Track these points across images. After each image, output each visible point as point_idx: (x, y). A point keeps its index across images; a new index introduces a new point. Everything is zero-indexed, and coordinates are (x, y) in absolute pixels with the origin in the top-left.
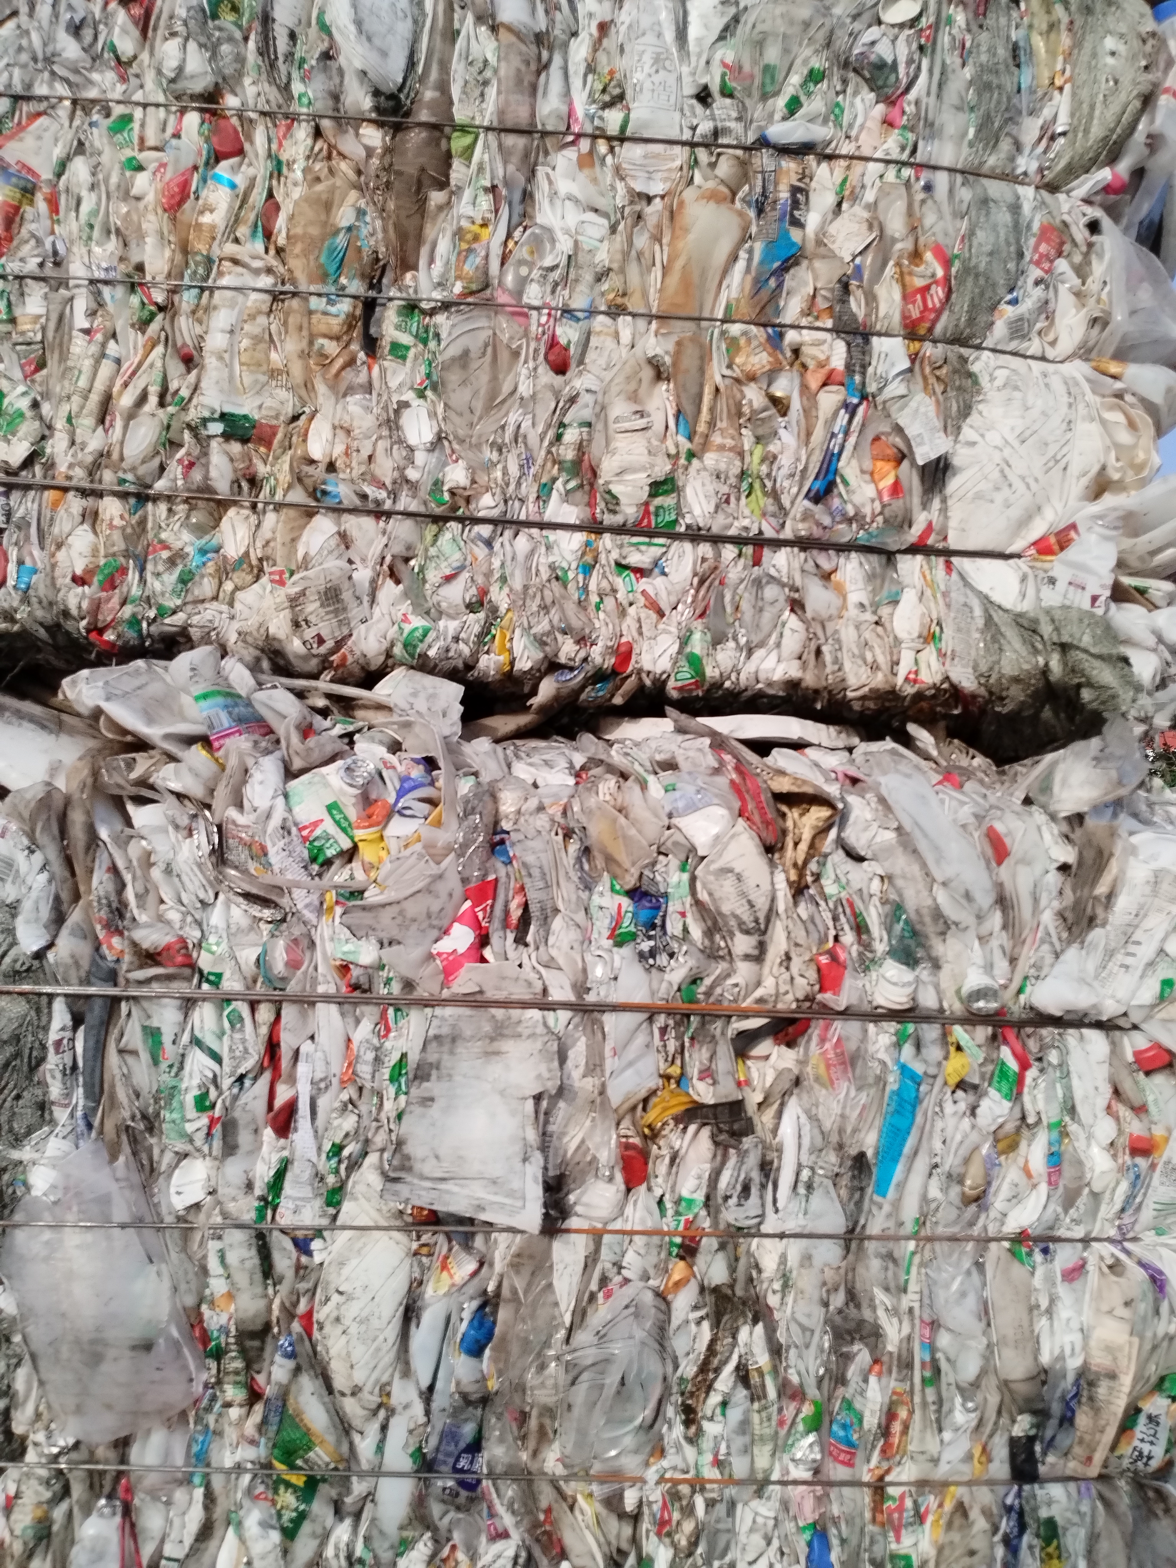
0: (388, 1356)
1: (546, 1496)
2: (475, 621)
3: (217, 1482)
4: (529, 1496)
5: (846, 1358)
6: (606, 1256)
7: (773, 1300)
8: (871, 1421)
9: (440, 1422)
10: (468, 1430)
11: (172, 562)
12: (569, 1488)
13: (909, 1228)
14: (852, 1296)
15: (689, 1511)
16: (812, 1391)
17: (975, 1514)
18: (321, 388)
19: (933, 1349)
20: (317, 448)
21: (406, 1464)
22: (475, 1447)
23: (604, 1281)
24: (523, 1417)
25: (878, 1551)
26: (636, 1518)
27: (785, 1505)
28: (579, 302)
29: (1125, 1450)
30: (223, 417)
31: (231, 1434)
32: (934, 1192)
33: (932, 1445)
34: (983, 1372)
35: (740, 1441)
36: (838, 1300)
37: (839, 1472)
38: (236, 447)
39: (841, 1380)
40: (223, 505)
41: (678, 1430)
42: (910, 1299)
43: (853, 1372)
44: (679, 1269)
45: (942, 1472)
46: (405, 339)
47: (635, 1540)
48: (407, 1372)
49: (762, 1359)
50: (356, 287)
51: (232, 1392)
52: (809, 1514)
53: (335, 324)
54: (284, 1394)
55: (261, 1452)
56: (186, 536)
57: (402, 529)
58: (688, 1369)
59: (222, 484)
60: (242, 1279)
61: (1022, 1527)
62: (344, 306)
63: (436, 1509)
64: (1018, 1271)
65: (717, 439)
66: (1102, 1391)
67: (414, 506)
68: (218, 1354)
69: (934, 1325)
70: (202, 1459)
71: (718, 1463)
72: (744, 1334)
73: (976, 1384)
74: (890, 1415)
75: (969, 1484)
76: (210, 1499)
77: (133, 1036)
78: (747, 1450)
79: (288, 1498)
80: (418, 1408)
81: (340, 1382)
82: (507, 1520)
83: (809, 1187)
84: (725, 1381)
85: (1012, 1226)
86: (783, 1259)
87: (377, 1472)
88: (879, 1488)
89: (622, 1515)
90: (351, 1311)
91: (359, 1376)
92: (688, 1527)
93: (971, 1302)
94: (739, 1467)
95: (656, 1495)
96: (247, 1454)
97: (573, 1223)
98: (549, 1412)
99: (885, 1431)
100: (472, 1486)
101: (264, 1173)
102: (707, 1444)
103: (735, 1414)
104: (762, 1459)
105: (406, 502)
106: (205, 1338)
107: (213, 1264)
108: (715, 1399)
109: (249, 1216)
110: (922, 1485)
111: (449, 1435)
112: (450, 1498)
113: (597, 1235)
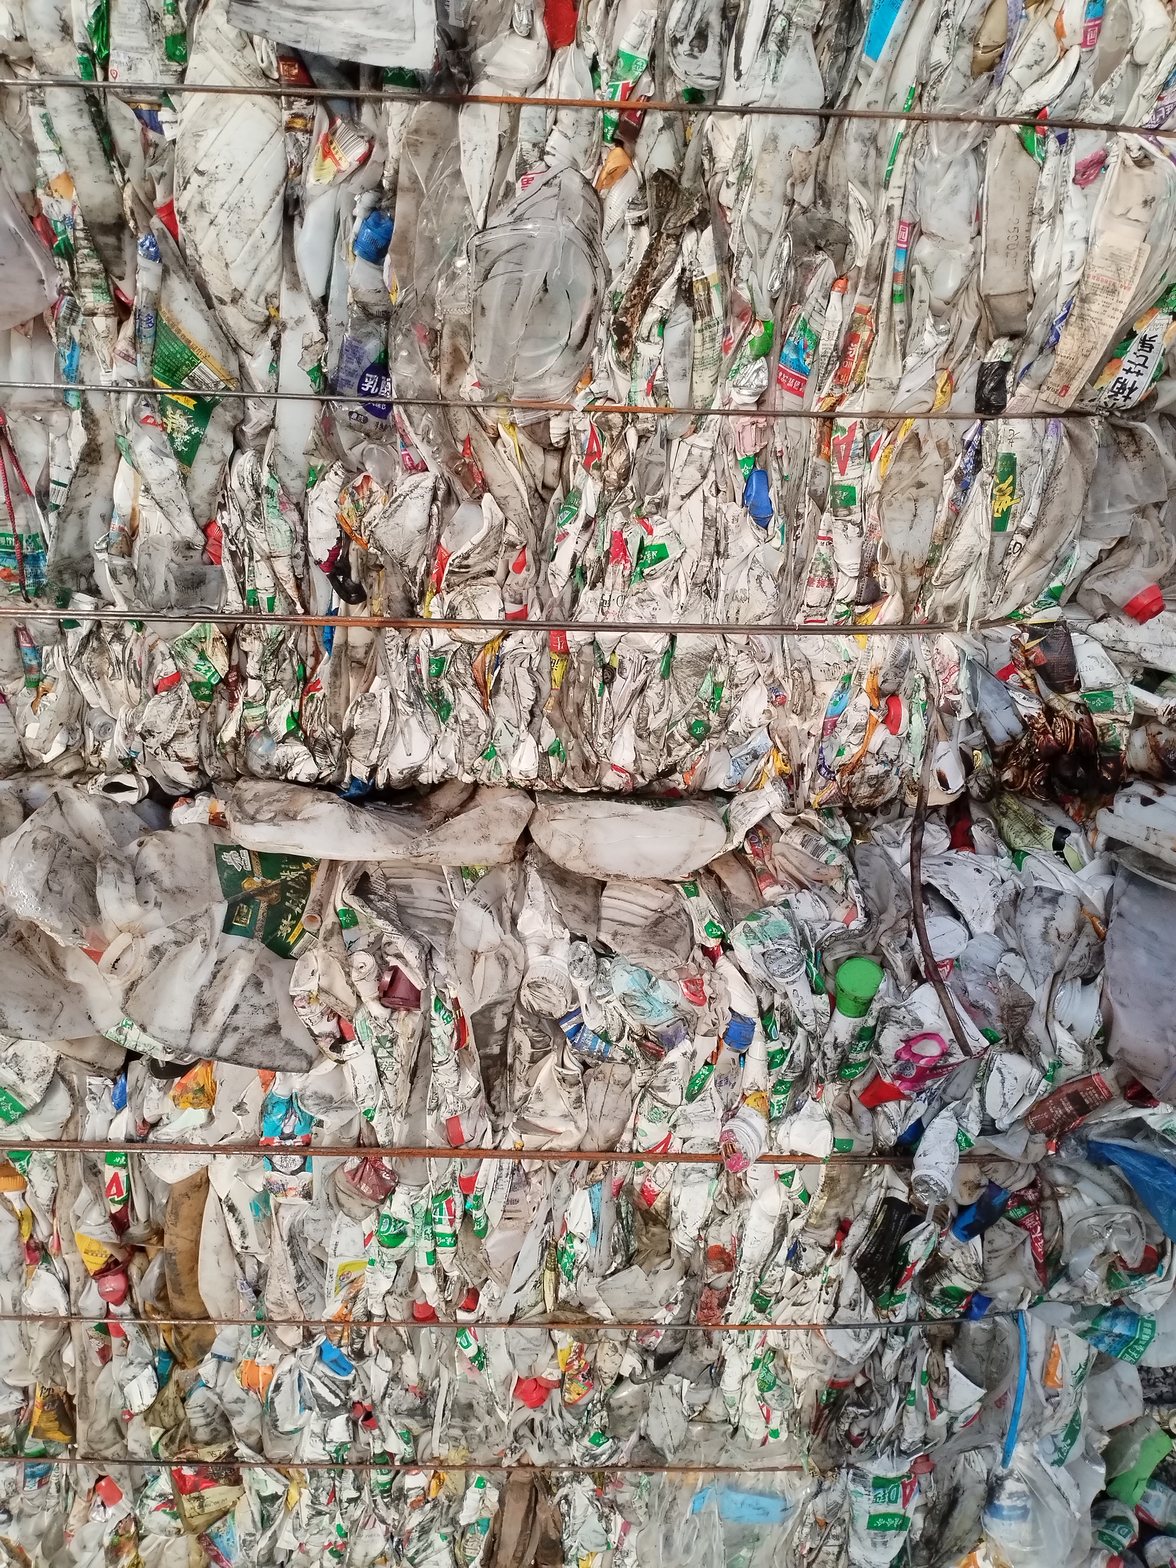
0: (272, 258)
1: (464, 425)
3: (96, 402)
4: (447, 425)
5: (808, 270)
6: (525, 136)
7: (726, 197)
8: (827, 345)
9: (340, 337)
10: (372, 348)
12: (491, 417)
13: (900, 103)
14: (822, 192)
15: (620, 441)
16: (764, 310)
17: (929, 448)
19: (909, 261)
21: (304, 384)
22: (381, 368)
23: (523, 168)
24: (434, 337)
25: (820, 484)
26: (562, 451)
27: (723, 436)
29: (1107, 382)
31: (102, 349)
32: (939, 54)
33: (893, 372)
34: (963, 288)
35: (677, 365)
36: (805, 195)
37: (786, 401)
39: (797, 296)
41: (610, 355)
42: (892, 196)
43: (813, 288)
44: (614, 157)
45: (899, 402)
47: (561, 475)
48: (296, 284)
49: (710, 269)
51: (93, 299)
52: (749, 445)
54: (155, 304)
55: (139, 370)
58: (622, 282)
60: (77, 154)
61: (978, 465)
63: (344, 437)
64: (1025, 164)
66: (1095, 308)
68: (68, 253)
69: (916, 230)
70: (73, 374)
71: (653, 390)
72: (689, 240)
73: (951, 303)
74: (851, 337)
75: (927, 415)
76: (90, 422)
78: (688, 374)
79: (178, 421)
80: (313, 323)
81: (216, 288)
82: (424, 451)
83: (782, 43)
84: (665, 295)
85: (1028, 102)
86: (743, 143)
87: (275, 394)
88: (828, 419)
89: (548, 448)
90: (217, 195)
91: (238, 279)
92: (619, 459)
93: (963, 201)
94: (677, 396)
95: (584, 424)
96: (124, 371)
97: (483, 88)
98: (463, 330)
99: (842, 354)
100: (383, 412)
102: (641, 368)
103: (674, 334)
104: (702, 388)
106: (49, 234)
107: (40, 136)
108: (652, 316)
109: (73, 72)
110: (875, 415)
111: (351, 351)
112: (356, 425)
113: (514, 106)
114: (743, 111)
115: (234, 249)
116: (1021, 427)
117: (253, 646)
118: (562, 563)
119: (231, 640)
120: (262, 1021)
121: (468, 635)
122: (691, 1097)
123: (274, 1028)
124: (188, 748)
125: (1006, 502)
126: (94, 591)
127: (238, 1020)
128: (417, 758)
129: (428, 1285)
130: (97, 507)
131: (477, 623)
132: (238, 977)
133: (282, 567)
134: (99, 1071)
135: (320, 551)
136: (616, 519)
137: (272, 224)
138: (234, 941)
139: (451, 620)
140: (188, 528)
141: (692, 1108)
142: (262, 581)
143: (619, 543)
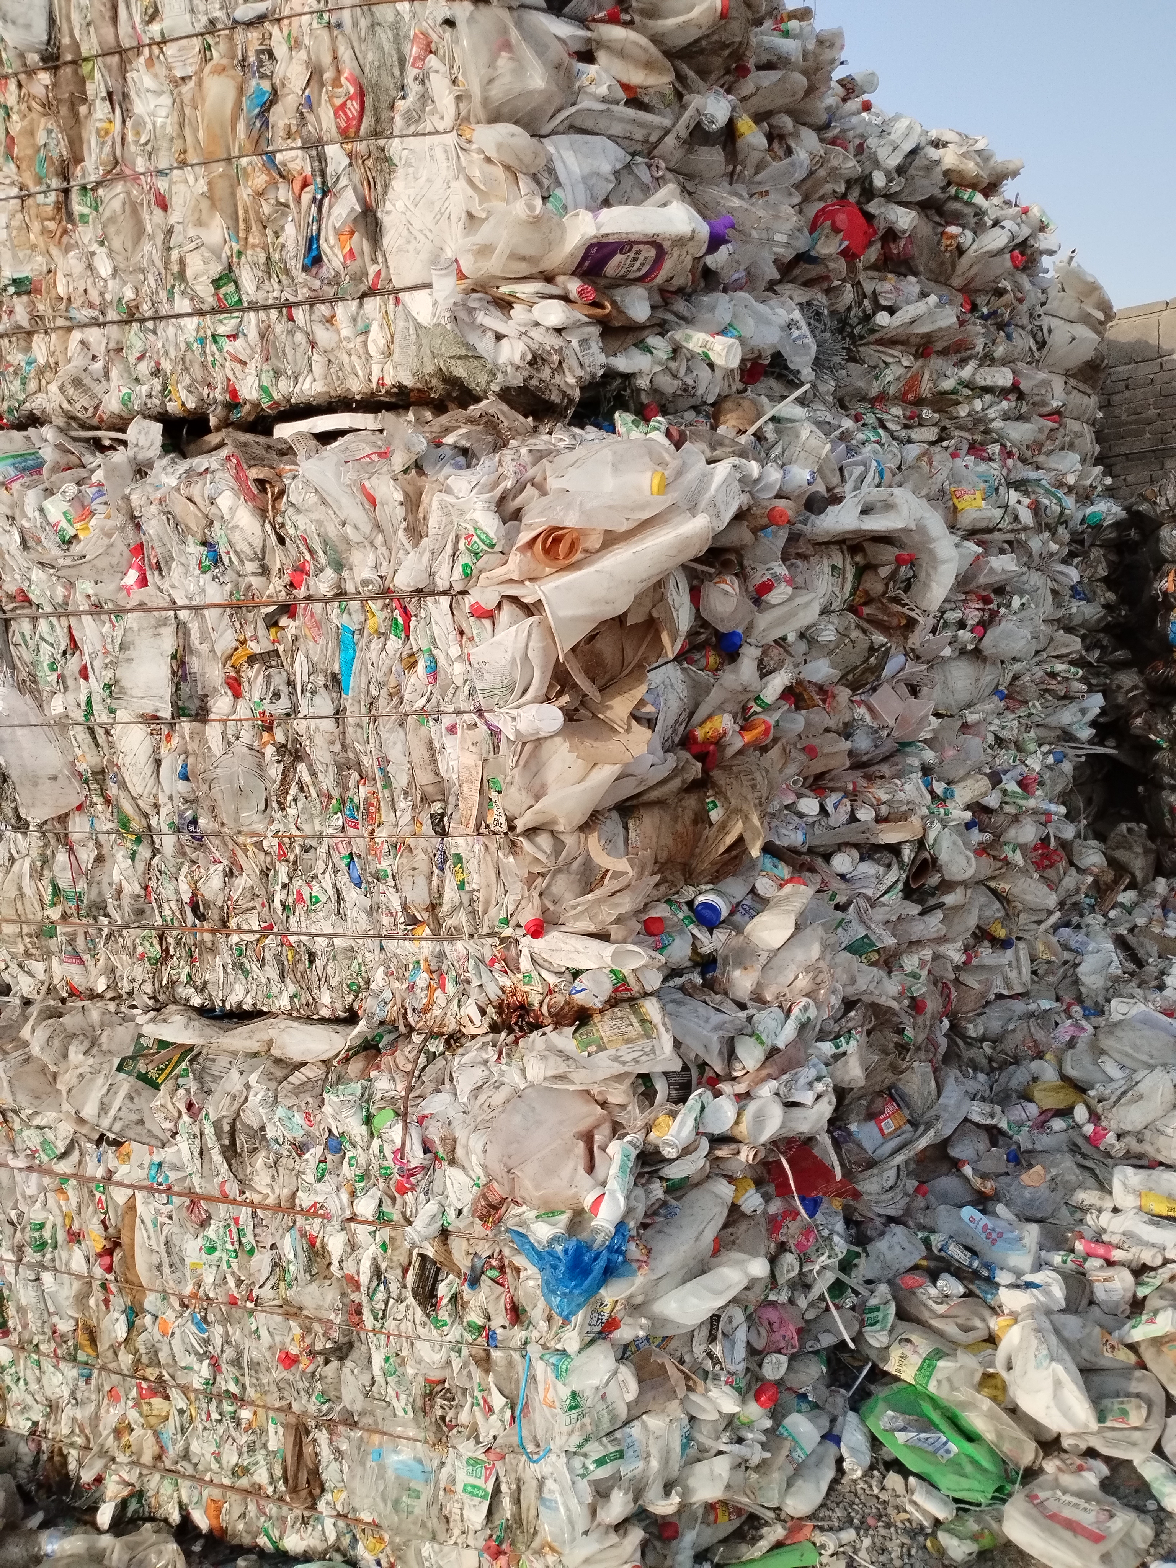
0: (151, 781)
1: (229, 844)
2: (157, 383)
3: (101, 838)
4: (224, 844)
5: (347, 777)
6: (230, 732)
7: (308, 750)
9: (178, 810)
10: (189, 814)
11: (15, 373)
13: (364, 711)
14: (344, 747)
15: (290, 850)
16: (333, 794)
17: (418, 851)
18: (54, 251)
20: (61, 290)
21: (169, 829)
22: (194, 821)
23: (231, 743)
24: (212, 808)
25: (373, 868)
26: (270, 854)
27: (331, 847)
28: (163, 164)
29: (490, 820)
30: (15, 281)
31: (102, 817)
32: (373, 691)
33: (391, 818)
34: (411, 782)
35: (305, 818)
36: (337, 748)
37: (351, 831)
38: (25, 298)
39: (346, 788)
40: (30, 334)
41: (278, 812)
42: (371, 747)
43: (351, 784)
44: (266, 736)
45: (399, 831)
46: (86, 210)
47: (272, 864)
48: (162, 790)
49: (307, 779)
50: (55, 183)
51: (96, 799)
52: (343, 850)
53: (49, 210)
54: (117, 800)
55: (114, 825)
56: (20, 356)
57: (114, 331)
58: (276, 785)
59: (25, 323)
60: (87, 748)
61: (446, 859)
62: (52, 197)
63: (187, 849)
64: (423, 730)
65: (251, 240)
66: (467, 790)
67: (116, 318)
68: (86, 782)
69: (384, 760)
70: (93, 827)
71: (298, 828)
72: (298, 767)
73: (409, 788)
74: (368, 804)
75: (414, 836)
76: (99, 845)
77: (18, 639)
78: (310, 821)
79: (129, 844)
80: (169, 805)
81: (134, 794)
82: (218, 855)
83: (312, 692)
84: (294, 790)
85: (416, 707)
86: (309, 729)
87: (161, 832)
88: (372, 839)
89: (264, 853)
90: (128, 760)
91: (141, 790)
92: (291, 857)
93: (399, 747)
94: (308, 830)
95: (275, 843)
96: (110, 826)
97: (212, 716)
99: (366, 811)
100: (199, 839)
101: (83, 699)
102: (291, 819)
103: (300, 805)
104: (317, 827)
105: (112, 315)
106: (80, 776)
107: (74, 742)
108: (290, 798)
109: (83, 719)
110: (391, 837)
111: (183, 815)
112: (191, 845)
113: (224, 722)
114: (305, 717)
115: (135, 779)
116: (461, 841)
117: (171, 940)
118: (277, 904)
119: (161, 938)
120: (135, 1117)
121: (246, 937)
122: (319, 1180)
123: (141, 1122)
124: (148, 988)
125: (460, 877)
126: (107, 915)
127: (121, 1114)
128: (240, 998)
129: (231, 1283)
130: (105, 880)
131: (251, 931)
132: (122, 1094)
133: (173, 905)
134: (90, 1140)
135: (186, 898)
136: (297, 884)
137: (149, 769)
138: (122, 1076)
139: (239, 930)
140: (138, 889)
141: (319, 1186)
142: (167, 912)
143: (299, 894)
